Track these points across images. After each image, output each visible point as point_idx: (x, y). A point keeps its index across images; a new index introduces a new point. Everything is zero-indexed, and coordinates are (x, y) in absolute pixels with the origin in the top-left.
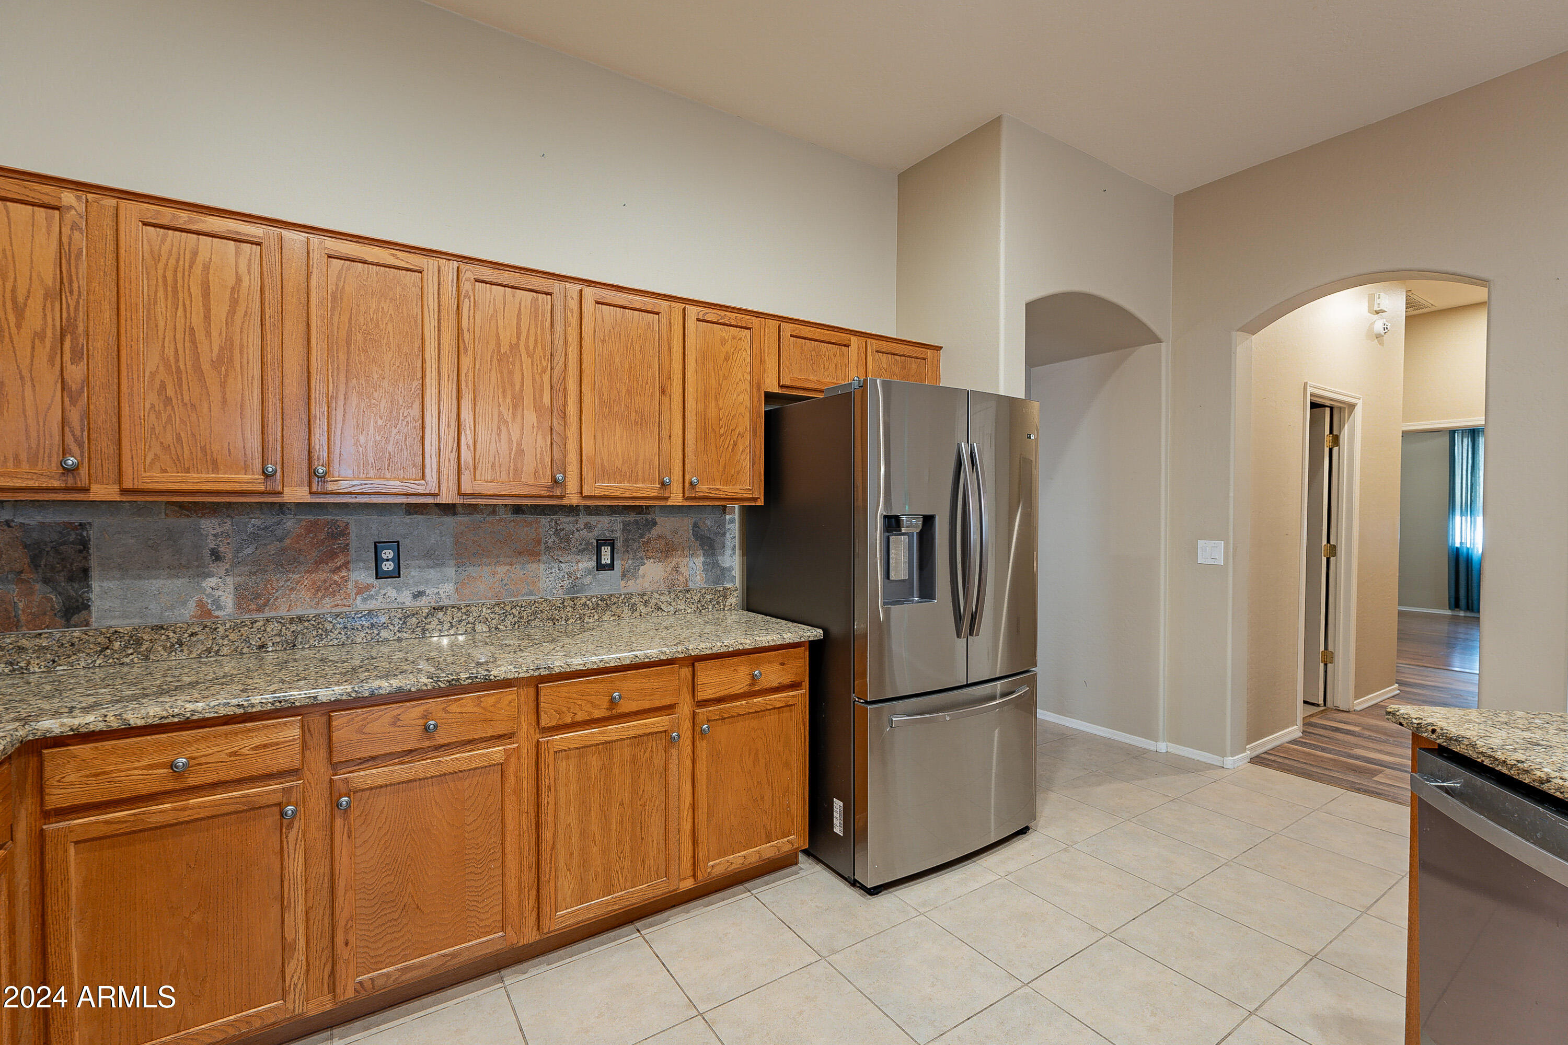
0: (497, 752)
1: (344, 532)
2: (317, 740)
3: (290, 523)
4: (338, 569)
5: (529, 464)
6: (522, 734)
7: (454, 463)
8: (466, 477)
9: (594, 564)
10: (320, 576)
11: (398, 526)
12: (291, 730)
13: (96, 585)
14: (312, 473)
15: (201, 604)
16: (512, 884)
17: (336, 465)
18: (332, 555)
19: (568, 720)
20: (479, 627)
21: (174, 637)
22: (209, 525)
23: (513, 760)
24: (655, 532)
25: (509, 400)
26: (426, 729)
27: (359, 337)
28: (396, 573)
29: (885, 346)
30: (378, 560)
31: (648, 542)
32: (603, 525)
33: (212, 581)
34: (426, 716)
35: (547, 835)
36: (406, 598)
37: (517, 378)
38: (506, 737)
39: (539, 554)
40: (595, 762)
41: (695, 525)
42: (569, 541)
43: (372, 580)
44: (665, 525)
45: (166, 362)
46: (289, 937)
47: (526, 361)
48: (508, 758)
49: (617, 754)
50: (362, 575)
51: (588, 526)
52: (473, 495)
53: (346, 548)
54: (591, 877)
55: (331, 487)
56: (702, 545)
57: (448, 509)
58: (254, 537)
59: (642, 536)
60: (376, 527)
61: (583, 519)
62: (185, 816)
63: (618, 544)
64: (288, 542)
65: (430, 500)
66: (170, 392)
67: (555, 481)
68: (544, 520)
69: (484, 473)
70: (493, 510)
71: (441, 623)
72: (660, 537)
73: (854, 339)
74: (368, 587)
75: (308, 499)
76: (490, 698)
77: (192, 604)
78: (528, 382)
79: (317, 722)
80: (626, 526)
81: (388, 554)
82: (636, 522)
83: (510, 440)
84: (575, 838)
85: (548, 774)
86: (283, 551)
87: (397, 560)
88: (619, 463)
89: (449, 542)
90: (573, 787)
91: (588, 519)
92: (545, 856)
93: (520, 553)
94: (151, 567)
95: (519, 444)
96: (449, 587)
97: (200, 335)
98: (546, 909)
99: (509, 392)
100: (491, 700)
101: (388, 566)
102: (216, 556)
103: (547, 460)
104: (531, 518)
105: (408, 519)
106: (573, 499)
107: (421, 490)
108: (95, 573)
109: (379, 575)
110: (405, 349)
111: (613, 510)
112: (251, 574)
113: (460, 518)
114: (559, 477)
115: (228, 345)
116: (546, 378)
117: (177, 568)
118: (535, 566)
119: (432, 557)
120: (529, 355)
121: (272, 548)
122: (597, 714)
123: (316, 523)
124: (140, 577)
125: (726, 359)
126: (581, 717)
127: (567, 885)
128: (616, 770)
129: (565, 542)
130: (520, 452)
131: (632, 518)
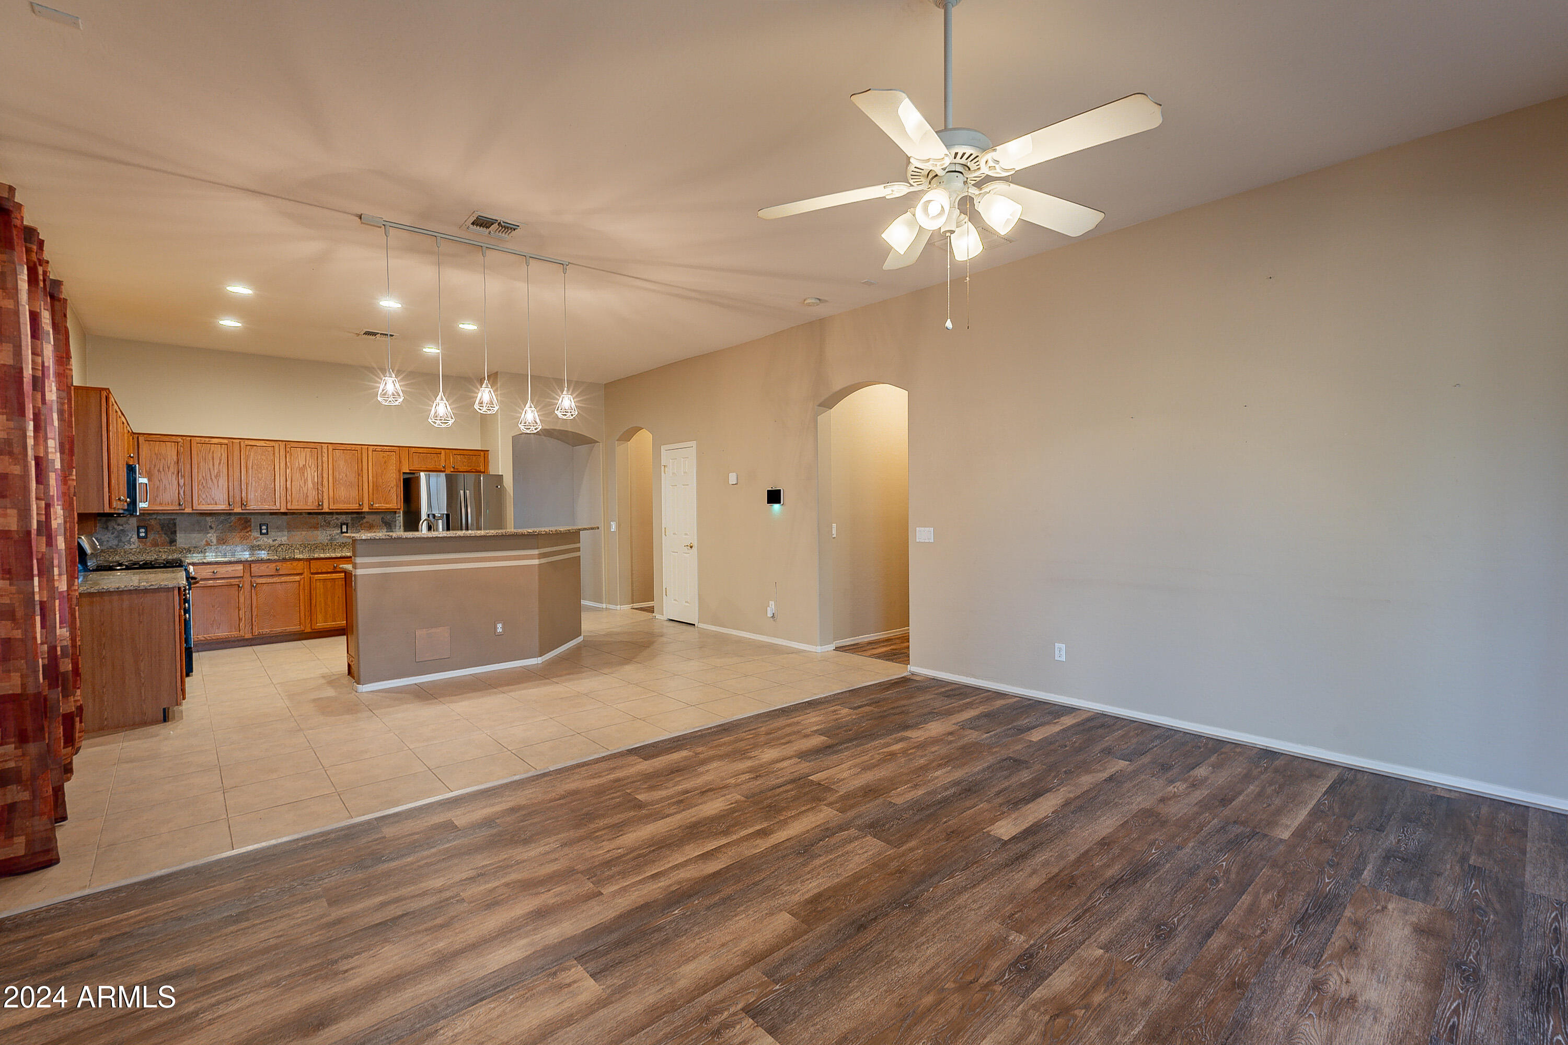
0: (297, 578)
1: (250, 521)
2: (248, 571)
3: (233, 518)
4: (247, 532)
5: (310, 500)
6: (305, 574)
7: (285, 500)
8: (289, 504)
9: (340, 531)
10: (242, 534)
11: (267, 519)
12: (240, 567)
13: (178, 535)
14: (242, 504)
15: (206, 541)
16: (302, 614)
17: (249, 502)
18: (246, 528)
19: (320, 571)
20: (295, 551)
21: (200, 550)
22: (209, 519)
23: (302, 580)
24: (365, 520)
25: (303, 481)
26: (276, 569)
27: (256, 467)
28: (267, 533)
29: (458, 452)
30: (261, 530)
31: (362, 524)
32: (343, 518)
33: (210, 535)
34: (276, 566)
35: (314, 602)
36: (270, 541)
37: (306, 474)
38: (301, 574)
39: (318, 528)
40: (329, 584)
41: (382, 518)
42: (330, 524)
43: (259, 535)
44: (369, 518)
45: (203, 477)
46: (241, 617)
47: (309, 469)
48: (301, 580)
49: (337, 582)
50: (256, 534)
51: (337, 519)
52: (291, 510)
53: (250, 526)
54: (328, 616)
55: (247, 508)
56: (386, 525)
57: (285, 514)
58: (222, 522)
59: (359, 522)
60: (260, 519)
61: (335, 517)
62: (215, 585)
63: (349, 525)
64: (232, 524)
65: (277, 511)
66: (204, 485)
67: (319, 505)
68: (320, 517)
69: (295, 503)
70: (301, 514)
71: (282, 549)
72: (367, 522)
73: (443, 452)
74: (258, 537)
75: (241, 511)
76: (295, 563)
77: (204, 541)
78: (309, 475)
79: (247, 565)
80: (352, 519)
81: (264, 527)
82: (357, 517)
83: (303, 493)
84: (323, 605)
85: (313, 585)
86: (231, 526)
87: (267, 529)
88: (343, 498)
89: (285, 524)
90: (322, 590)
91: (337, 516)
92: (313, 608)
93: (311, 528)
94: (193, 531)
95: (307, 494)
96: (285, 538)
97: (212, 470)
98: (313, 622)
99: (303, 479)
100: (296, 564)
101: (264, 531)
102: (211, 527)
103: (316, 498)
104: (315, 516)
105: (270, 517)
106: (326, 510)
107: (275, 508)
108: (178, 532)
109: (261, 534)
110: (269, 468)
111: (347, 513)
112: (221, 533)
113: (288, 516)
114: (320, 503)
115: (219, 472)
116: (316, 474)
117: (199, 531)
118: (316, 532)
119: (279, 529)
120: (309, 467)
121: (227, 526)
122: (329, 570)
123: (240, 518)
124: (190, 533)
125: (385, 462)
126: (324, 571)
127: (320, 617)
128: (336, 587)
129: (328, 524)
130: (307, 496)
131: (355, 516)
